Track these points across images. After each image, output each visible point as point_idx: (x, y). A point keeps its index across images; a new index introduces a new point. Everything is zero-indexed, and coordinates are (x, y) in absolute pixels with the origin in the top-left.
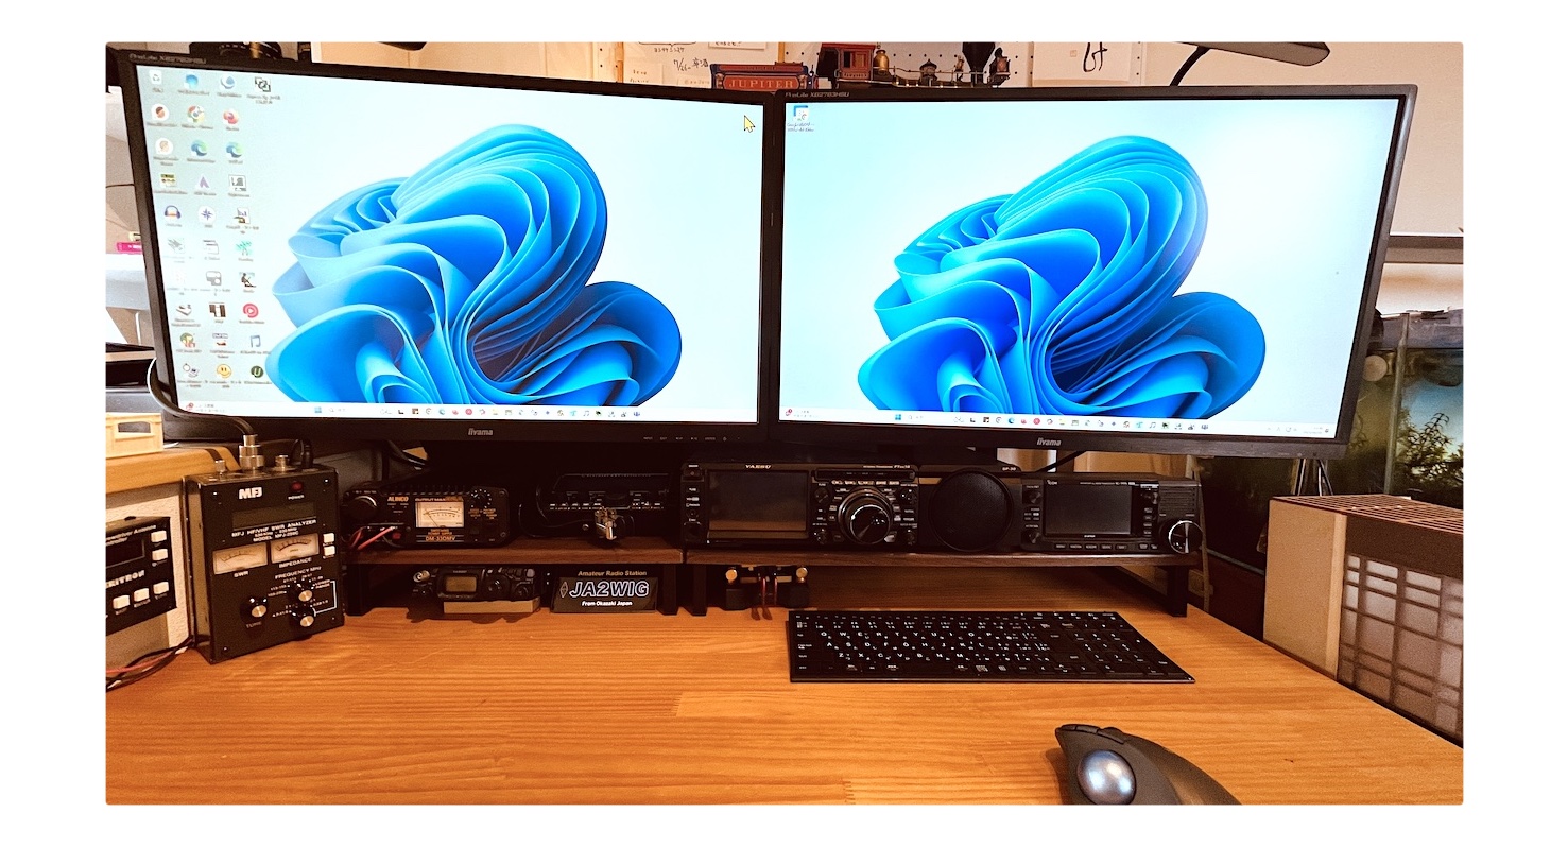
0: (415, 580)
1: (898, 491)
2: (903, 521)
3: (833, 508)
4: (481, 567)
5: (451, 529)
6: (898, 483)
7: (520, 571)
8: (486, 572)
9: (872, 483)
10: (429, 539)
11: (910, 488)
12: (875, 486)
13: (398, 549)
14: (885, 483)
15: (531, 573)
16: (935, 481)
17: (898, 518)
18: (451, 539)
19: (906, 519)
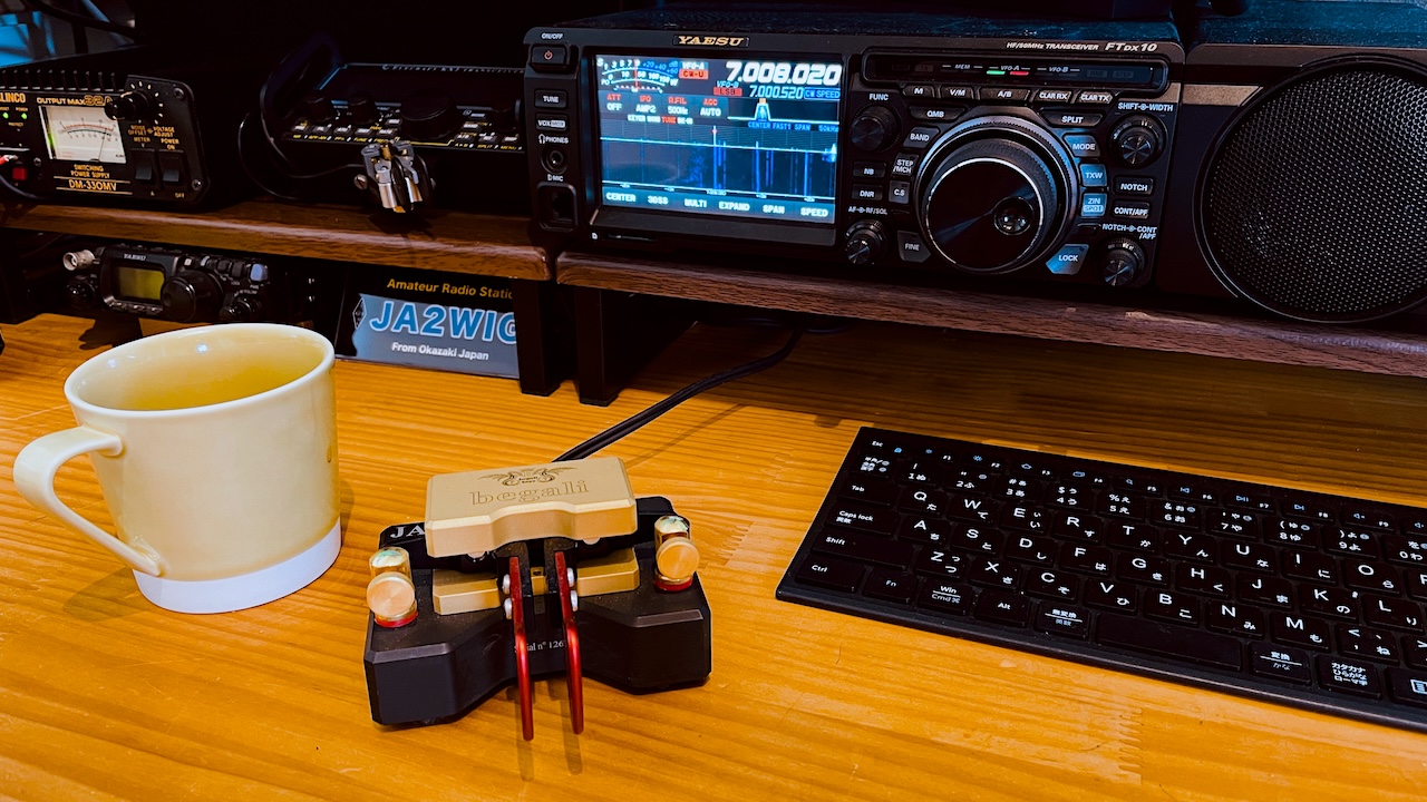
0: (68, 266)
1: (1103, 125)
2: (1109, 216)
3: (903, 166)
4: (169, 249)
5: (108, 167)
6: (1107, 98)
7: (238, 266)
8: (181, 263)
10: (75, 185)
11: (1147, 113)
12: (1037, 105)
13: (34, 203)
14: (1063, 96)
15: (258, 272)
16: (1239, 95)
17: (1093, 207)
18: (109, 187)
19: (1119, 211)
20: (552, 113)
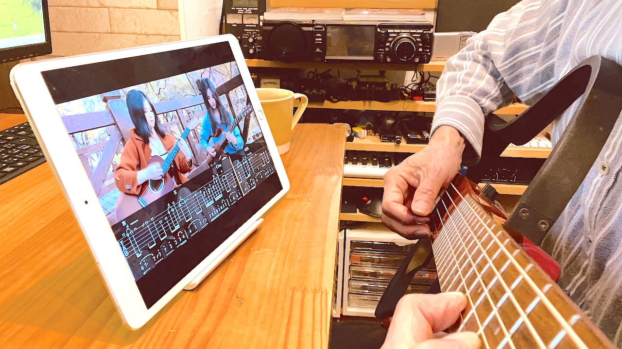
2: (422, 51)
3: (388, 44)
6: (422, 31)
9: (408, 31)
12: (410, 33)
14: (415, 31)
19: (425, 50)
20: (319, 37)
